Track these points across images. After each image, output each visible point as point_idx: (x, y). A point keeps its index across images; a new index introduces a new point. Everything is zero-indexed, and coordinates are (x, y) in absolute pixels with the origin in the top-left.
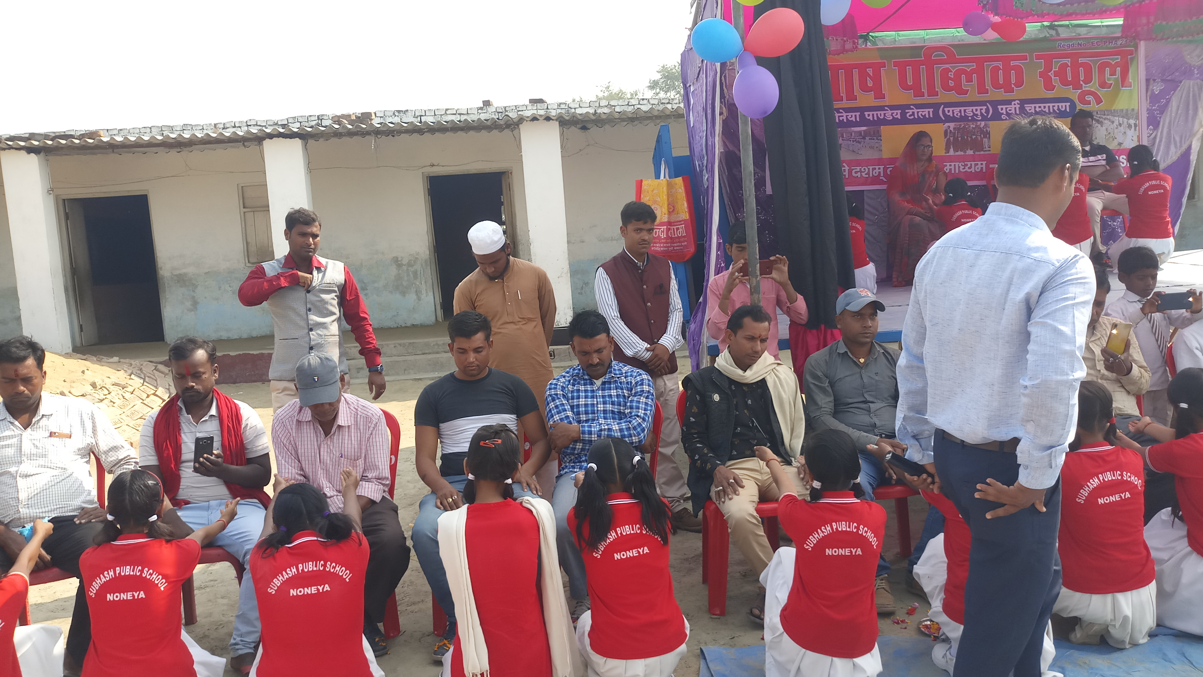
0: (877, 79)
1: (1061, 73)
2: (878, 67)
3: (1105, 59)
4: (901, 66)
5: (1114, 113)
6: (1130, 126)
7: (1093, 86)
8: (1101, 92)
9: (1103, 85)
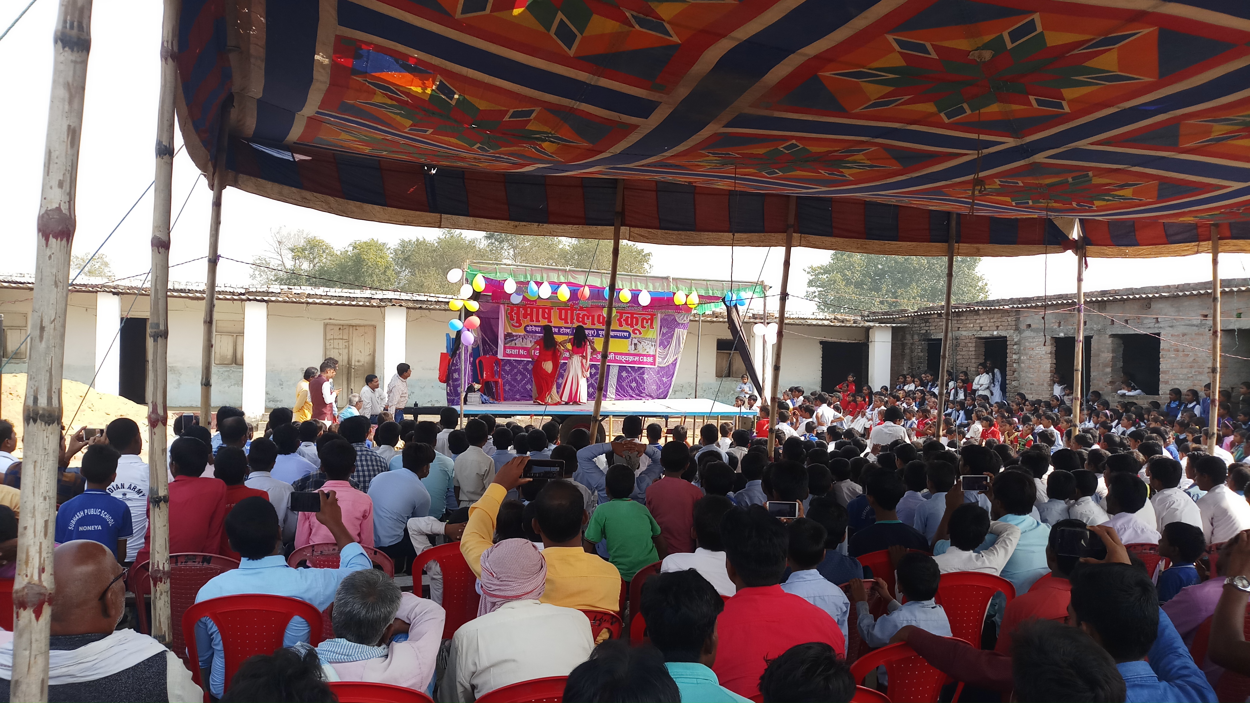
0: (549, 314)
1: (626, 320)
2: (550, 309)
3: (644, 316)
4: (560, 310)
5: (646, 339)
6: (652, 345)
7: (639, 327)
8: (642, 330)
9: (643, 327)
